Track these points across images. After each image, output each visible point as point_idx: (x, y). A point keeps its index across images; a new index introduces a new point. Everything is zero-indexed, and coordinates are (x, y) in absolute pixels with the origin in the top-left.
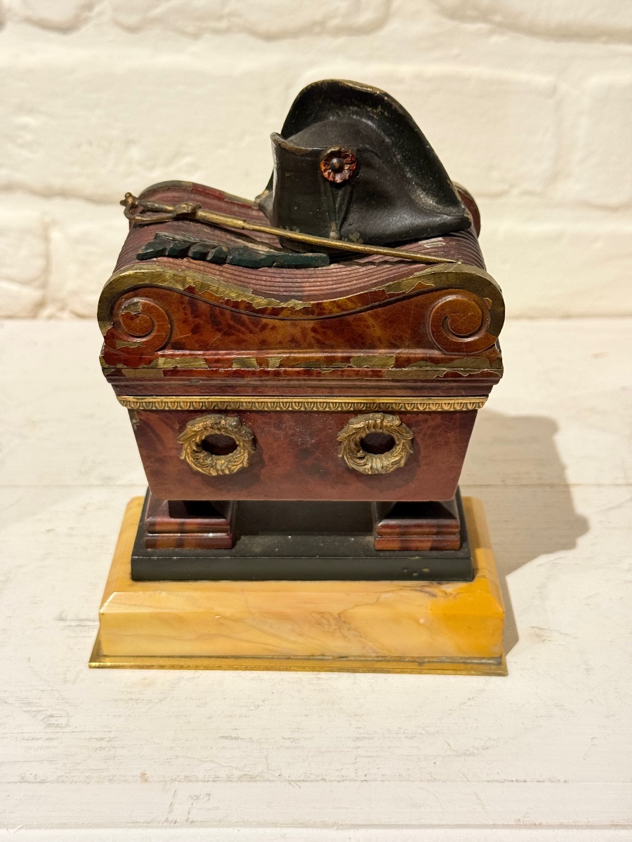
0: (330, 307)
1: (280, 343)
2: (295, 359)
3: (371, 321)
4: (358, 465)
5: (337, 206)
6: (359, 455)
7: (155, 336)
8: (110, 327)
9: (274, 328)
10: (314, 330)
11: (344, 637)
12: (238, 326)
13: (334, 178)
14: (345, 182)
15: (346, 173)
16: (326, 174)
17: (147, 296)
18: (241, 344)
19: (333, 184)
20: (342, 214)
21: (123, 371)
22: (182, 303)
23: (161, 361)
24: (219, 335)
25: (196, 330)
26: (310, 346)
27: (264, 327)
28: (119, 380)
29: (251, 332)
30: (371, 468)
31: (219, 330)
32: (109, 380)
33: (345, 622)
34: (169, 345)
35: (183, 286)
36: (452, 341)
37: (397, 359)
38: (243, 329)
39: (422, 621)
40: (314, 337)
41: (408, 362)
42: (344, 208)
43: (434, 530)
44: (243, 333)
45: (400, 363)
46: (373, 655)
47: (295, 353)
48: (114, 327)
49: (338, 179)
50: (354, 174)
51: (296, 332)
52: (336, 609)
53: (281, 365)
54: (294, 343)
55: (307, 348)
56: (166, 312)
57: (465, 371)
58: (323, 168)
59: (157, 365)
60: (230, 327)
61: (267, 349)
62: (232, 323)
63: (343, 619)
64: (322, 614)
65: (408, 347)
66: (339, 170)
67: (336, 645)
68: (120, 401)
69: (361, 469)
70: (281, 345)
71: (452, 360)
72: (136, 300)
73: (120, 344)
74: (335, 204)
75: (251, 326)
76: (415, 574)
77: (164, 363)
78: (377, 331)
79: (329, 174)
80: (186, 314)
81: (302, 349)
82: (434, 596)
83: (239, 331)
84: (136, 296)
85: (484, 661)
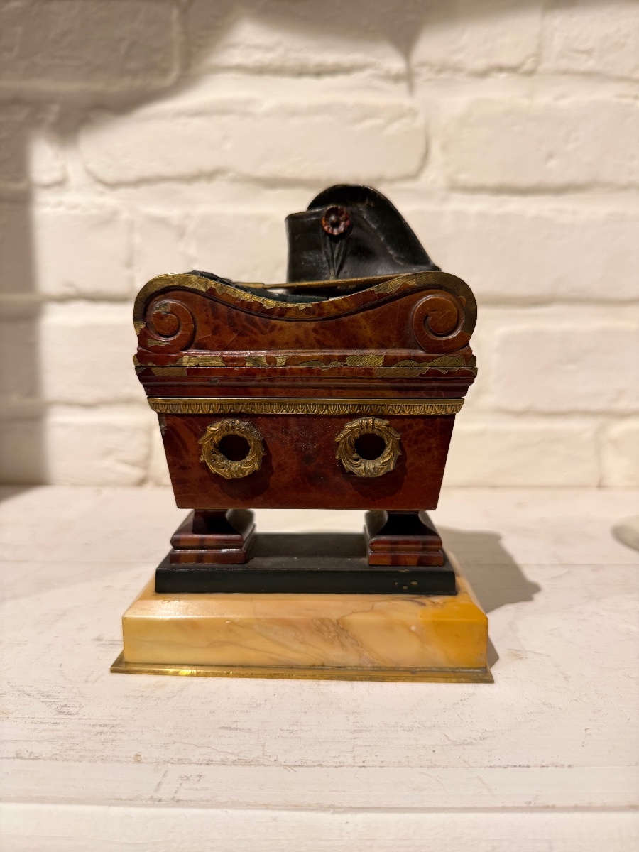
0: (329, 308)
1: (287, 343)
2: (299, 358)
3: (363, 322)
4: (353, 465)
5: (335, 256)
6: (354, 456)
7: (181, 335)
8: (143, 326)
9: (281, 329)
10: (315, 330)
11: (343, 645)
12: (251, 327)
13: (332, 231)
14: (341, 236)
15: (342, 228)
16: (326, 228)
17: (175, 299)
18: (254, 345)
19: (331, 236)
20: (339, 263)
21: (153, 369)
22: (205, 305)
23: (185, 359)
24: (235, 335)
25: (216, 331)
26: (312, 347)
27: (273, 328)
28: (149, 381)
29: (262, 333)
30: (365, 468)
31: (235, 331)
32: (141, 380)
33: (343, 629)
34: (193, 346)
35: (206, 287)
36: (432, 340)
37: (386, 358)
38: (255, 330)
39: (413, 628)
40: (315, 338)
41: (395, 360)
42: (340, 258)
43: (421, 546)
44: (255, 334)
45: (389, 362)
46: (369, 665)
47: (300, 353)
48: (146, 327)
49: (336, 232)
50: (348, 229)
51: (300, 333)
52: (335, 615)
53: (287, 364)
54: (298, 344)
55: (309, 349)
56: (191, 313)
57: (444, 369)
58: (324, 223)
59: (182, 363)
60: (244, 327)
61: (276, 349)
62: (246, 324)
63: (341, 626)
64: (323, 621)
65: (394, 347)
66: (336, 225)
67: (335, 654)
68: (150, 404)
69: (355, 470)
70: (287, 345)
71: (433, 358)
72: (166, 301)
73: (151, 343)
74: (333, 255)
75: (262, 328)
76: (405, 588)
77: (188, 362)
78: (368, 332)
79: (329, 228)
80: (207, 316)
81: (305, 349)
82: (423, 604)
83: (252, 332)
84: (166, 298)
85: (471, 670)
